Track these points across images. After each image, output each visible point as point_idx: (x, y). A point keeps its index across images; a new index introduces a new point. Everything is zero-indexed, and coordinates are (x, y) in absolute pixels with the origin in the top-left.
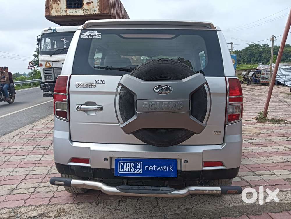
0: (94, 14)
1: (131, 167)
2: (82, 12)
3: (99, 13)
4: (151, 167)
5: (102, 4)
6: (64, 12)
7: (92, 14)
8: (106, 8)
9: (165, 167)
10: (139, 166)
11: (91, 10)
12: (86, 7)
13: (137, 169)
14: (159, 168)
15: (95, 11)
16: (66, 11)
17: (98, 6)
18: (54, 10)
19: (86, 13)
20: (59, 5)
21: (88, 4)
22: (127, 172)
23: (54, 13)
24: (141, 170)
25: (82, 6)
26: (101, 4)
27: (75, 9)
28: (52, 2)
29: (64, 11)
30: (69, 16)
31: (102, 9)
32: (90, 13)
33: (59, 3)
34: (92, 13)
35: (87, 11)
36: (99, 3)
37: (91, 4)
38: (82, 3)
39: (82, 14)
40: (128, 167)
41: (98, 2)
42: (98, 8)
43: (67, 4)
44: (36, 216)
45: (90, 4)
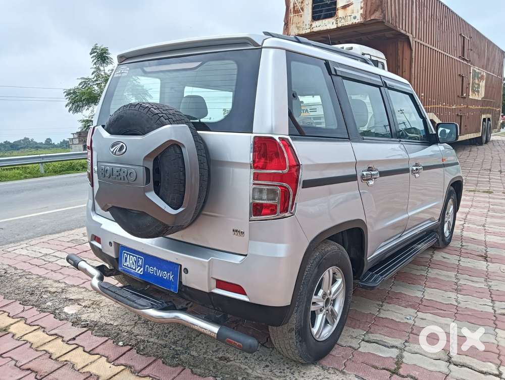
0: (354, 25)
1: (133, 262)
2: (334, 23)
3: (362, 20)
4: (151, 269)
5: (369, 4)
6: (308, 27)
7: (349, 25)
8: (375, 11)
9: (166, 273)
10: (140, 263)
11: (349, 17)
12: (340, 13)
13: (138, 266)
14: (159, 273)
15: (355, 18)
16: (311, 25)
17: (361, 8)
18: (294, 25)
19: (340, 25)
20: (301, 16)
21: (344, 7)
22: (129, 267)
23: (295, 31)
24: (142, 269)
25: (335, 13)
26: (367, 6)
27: (324, 21)
28: (292, 13)
29: (307, 25)
30: (315, 32)
31: (368, 12)
32: (346, 24)
33: (302, 13)
34: (350, 23)
35: (343, 20)
36: (362, 4)
37: (350, 7)
38: (336, 7)
39: (334, 26)
40: (131, 262)
41: (361, 2)
42: (361, 11)
43: (313, 13)
44: (72, 300)
45: (347, 8)
